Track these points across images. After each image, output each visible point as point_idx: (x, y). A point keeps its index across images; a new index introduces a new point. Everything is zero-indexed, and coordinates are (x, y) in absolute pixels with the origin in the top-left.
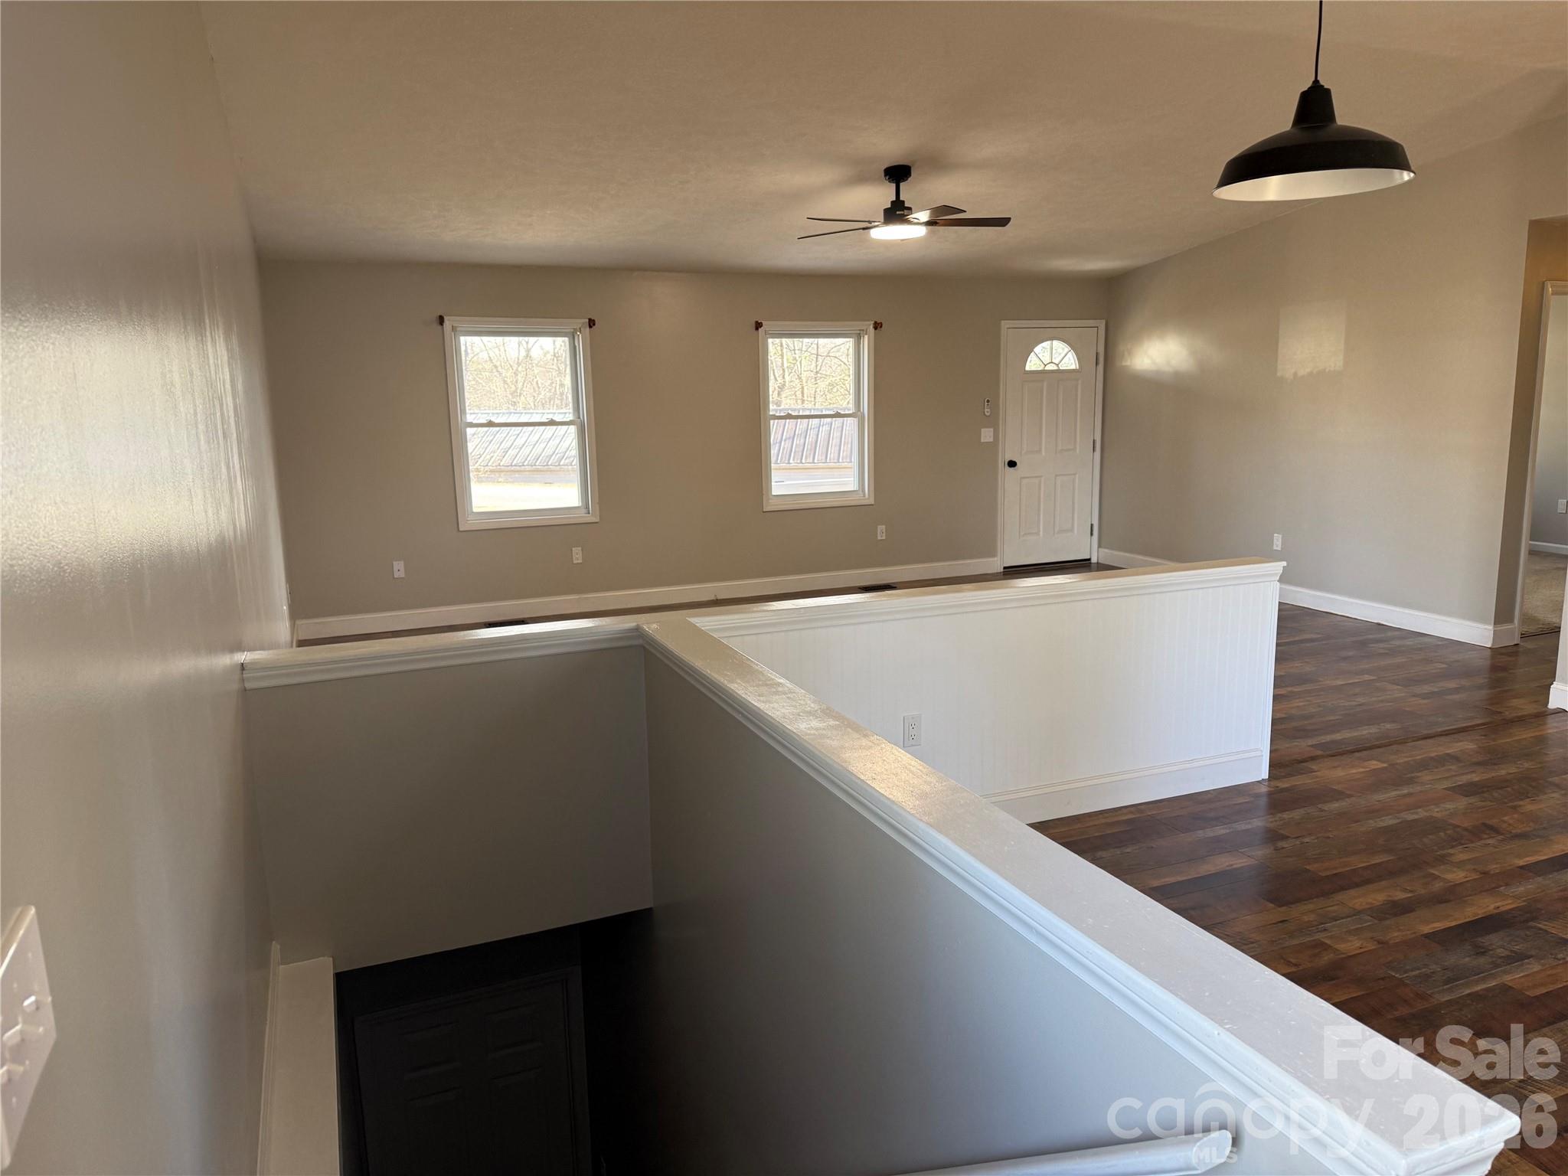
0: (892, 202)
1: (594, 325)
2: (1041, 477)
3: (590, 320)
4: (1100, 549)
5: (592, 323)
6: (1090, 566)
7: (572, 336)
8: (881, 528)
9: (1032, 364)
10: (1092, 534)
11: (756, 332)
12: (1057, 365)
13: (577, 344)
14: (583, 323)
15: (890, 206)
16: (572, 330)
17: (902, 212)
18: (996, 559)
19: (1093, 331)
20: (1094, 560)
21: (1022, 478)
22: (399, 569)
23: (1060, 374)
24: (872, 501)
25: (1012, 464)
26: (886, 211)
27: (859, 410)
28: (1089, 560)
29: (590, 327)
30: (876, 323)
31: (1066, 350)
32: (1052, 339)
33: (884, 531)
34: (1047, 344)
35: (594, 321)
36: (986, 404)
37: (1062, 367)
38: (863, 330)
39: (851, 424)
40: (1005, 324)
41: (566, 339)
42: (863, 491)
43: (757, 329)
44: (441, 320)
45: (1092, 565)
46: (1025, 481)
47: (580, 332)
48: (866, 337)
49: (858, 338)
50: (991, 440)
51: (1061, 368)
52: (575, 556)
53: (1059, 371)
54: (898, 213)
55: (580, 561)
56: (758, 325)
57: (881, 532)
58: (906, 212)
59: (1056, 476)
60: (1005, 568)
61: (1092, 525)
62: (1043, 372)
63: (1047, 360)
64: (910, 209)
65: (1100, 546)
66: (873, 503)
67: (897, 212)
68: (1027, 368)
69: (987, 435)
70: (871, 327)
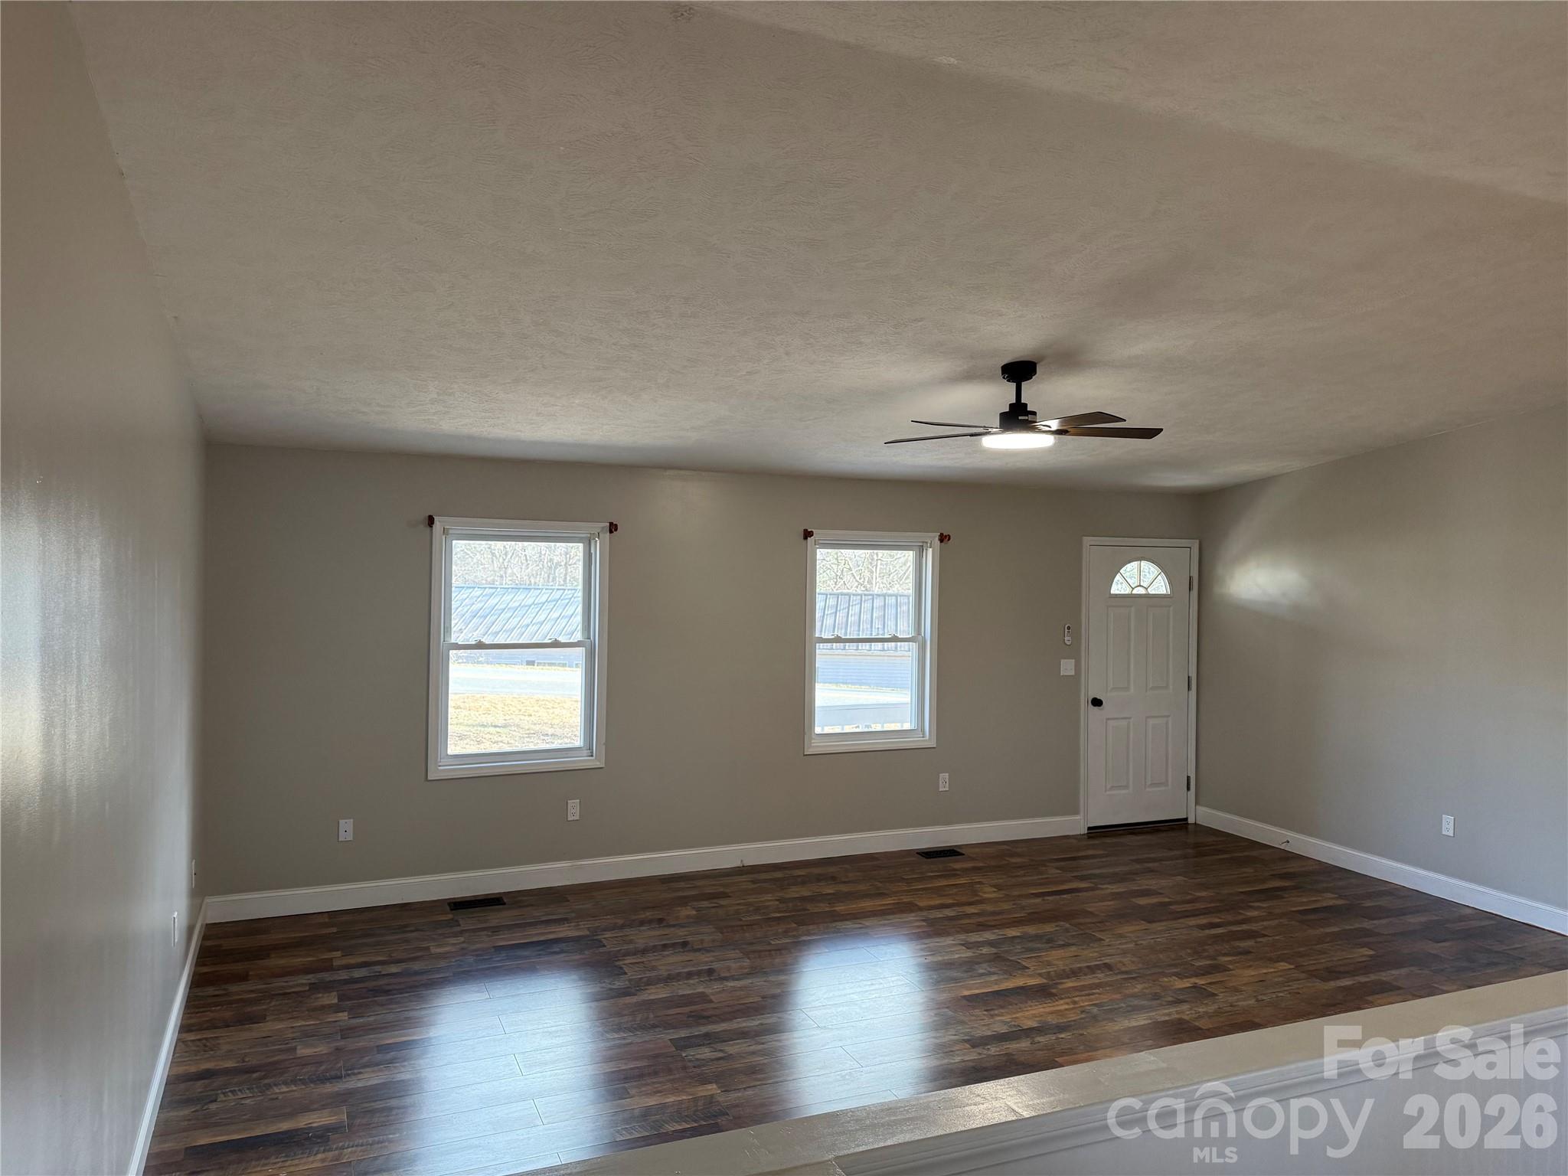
0: (1011, 405)
1: (616, 530)
2: (1130, 718)
3: (611, 524)
4: (1198, 807)
5: (613, 528)
6: (1187, 828)
7: (588, 543)
8: (944, 776)
9: (1118, 587)
10: (1188, 789)
11: (804, 542)
12: (1147, 589)
13: (593, 551)
14: (603, 528)
15: (1008, 410)
16: (589, 535)
17: (1027, 418)
18: (1077, 817)
19: (1186, 552)
20: (1191, 820)
21: (1108, 719)
22: (346, 828)
23: (1151, 600)
24: (933, 744)
25: (1097, 702)
26: (1003, 416)
27: (919, 633)
28: (1186, 819)
29: (611, 532)
30: (942, 535)
31: (1156, 573)
32: (1140, 559)
33: (947, 780)
34: (1135, 564)
35: (616, 525)
36: (1066, 630)
37: (1151, 591)
38: (927, 543)
39: (909, 651)
40: (1087, 541)
41: (581, 546)
42: (923, 731)
43: (806, 538)
44: (431, 521)
45: (1189, 826)
46: (1111, 723)
47: (599, 538)
48: (930, 551)
49: (921, 550)
50: (1073, 673)
51: (1150, 593)
52: (570, 810)
53: (1148, 596)
54: (1020, 418)
55: (577, 817)
56: (808, 534)
57: (944, 781)
58: (1030, 418)
59: (1147, 717)
60: (1089, 828)
61: (1188, 778)
62: (1131, 596)
63: (1134, 582)
64: (1034, 413)
65: (1197, 803)
66: (935, 746)
67: (1017, 417)
68: (1112, 592)
69: (1067, 667)
70: (937, 538)
